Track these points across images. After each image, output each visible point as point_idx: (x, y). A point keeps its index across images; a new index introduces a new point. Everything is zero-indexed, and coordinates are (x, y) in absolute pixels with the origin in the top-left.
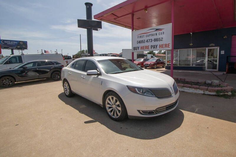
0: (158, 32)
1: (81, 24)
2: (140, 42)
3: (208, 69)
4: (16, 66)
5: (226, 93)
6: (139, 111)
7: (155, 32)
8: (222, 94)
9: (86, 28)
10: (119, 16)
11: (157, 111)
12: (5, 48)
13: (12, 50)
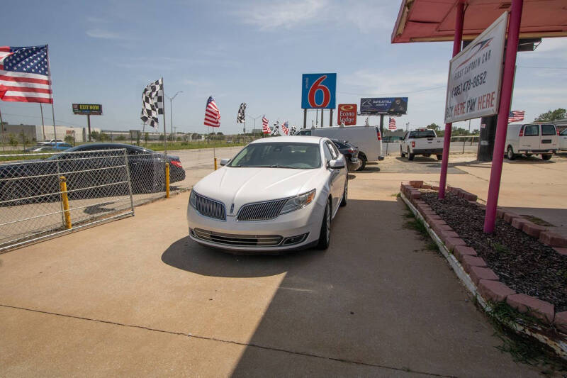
2: (455, 92)
11: (196, 233)
12: (373, 113)
13: (382, 116)
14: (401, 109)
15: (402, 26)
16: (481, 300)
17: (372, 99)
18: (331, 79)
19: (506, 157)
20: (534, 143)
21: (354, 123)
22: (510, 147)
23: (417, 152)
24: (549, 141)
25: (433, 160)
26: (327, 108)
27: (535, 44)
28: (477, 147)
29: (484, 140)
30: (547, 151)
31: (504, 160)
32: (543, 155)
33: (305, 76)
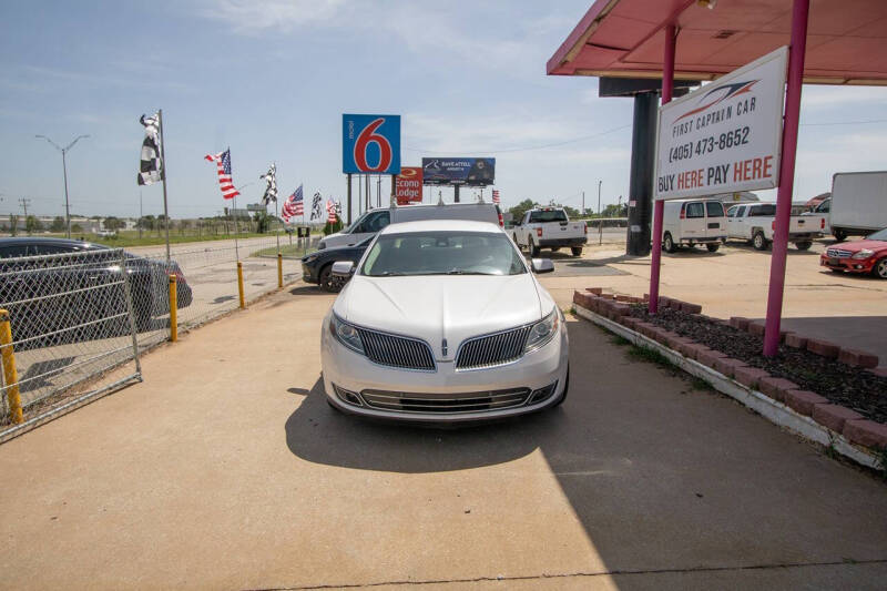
0: (733, 101)
2: (677, 154)
6: (334, 386)
9: (631, 95)
10: (630, 46)
11: (365, 399)
12: (442, 182)
13: (457, 187)
14: (486, 176)
15: (577, 50)
17: (441, 160)
18: (393, 123)
19: (664, 249)
20: (698, 228)
21: (419, 198)
22: (668, 233)
23: (544, 244)
24: (716, 226)
25: (566, 256)
26: (387, 173)
27: (692, 89)
28: (625, 235)
29: (634, 224)
30: (715, 239)
31: (662, 253)
32: (708, 245)
33: (347, 118)
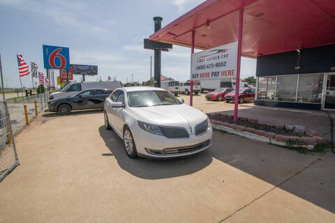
0: (220, 54)
1: (148, 44)
2: (199, 68)
3: (325, 108)
4: (73, 94)
5: (304, 146)
6: (146, 149)
7: (217, 55)
8: (296, 146)
9: (153, 49)
10: (178, 35)
11: (165, 152)
12: (78, 73)
14: (94, 72)
15: (164, 34)
16: (274, 142)
21: (71, 79)
26: (65, 69)
